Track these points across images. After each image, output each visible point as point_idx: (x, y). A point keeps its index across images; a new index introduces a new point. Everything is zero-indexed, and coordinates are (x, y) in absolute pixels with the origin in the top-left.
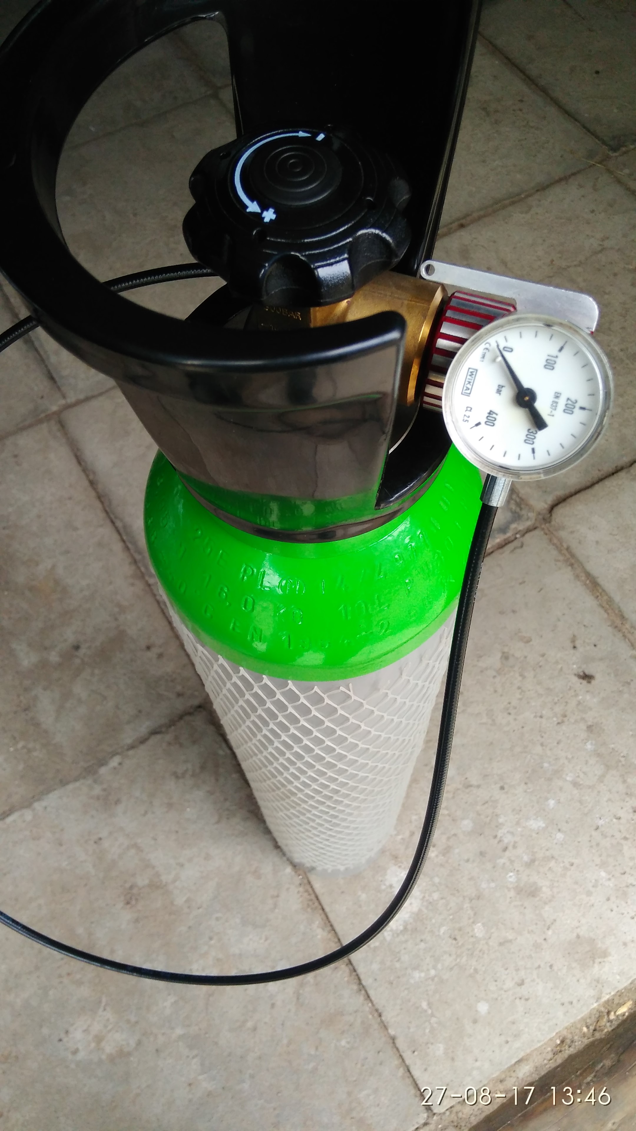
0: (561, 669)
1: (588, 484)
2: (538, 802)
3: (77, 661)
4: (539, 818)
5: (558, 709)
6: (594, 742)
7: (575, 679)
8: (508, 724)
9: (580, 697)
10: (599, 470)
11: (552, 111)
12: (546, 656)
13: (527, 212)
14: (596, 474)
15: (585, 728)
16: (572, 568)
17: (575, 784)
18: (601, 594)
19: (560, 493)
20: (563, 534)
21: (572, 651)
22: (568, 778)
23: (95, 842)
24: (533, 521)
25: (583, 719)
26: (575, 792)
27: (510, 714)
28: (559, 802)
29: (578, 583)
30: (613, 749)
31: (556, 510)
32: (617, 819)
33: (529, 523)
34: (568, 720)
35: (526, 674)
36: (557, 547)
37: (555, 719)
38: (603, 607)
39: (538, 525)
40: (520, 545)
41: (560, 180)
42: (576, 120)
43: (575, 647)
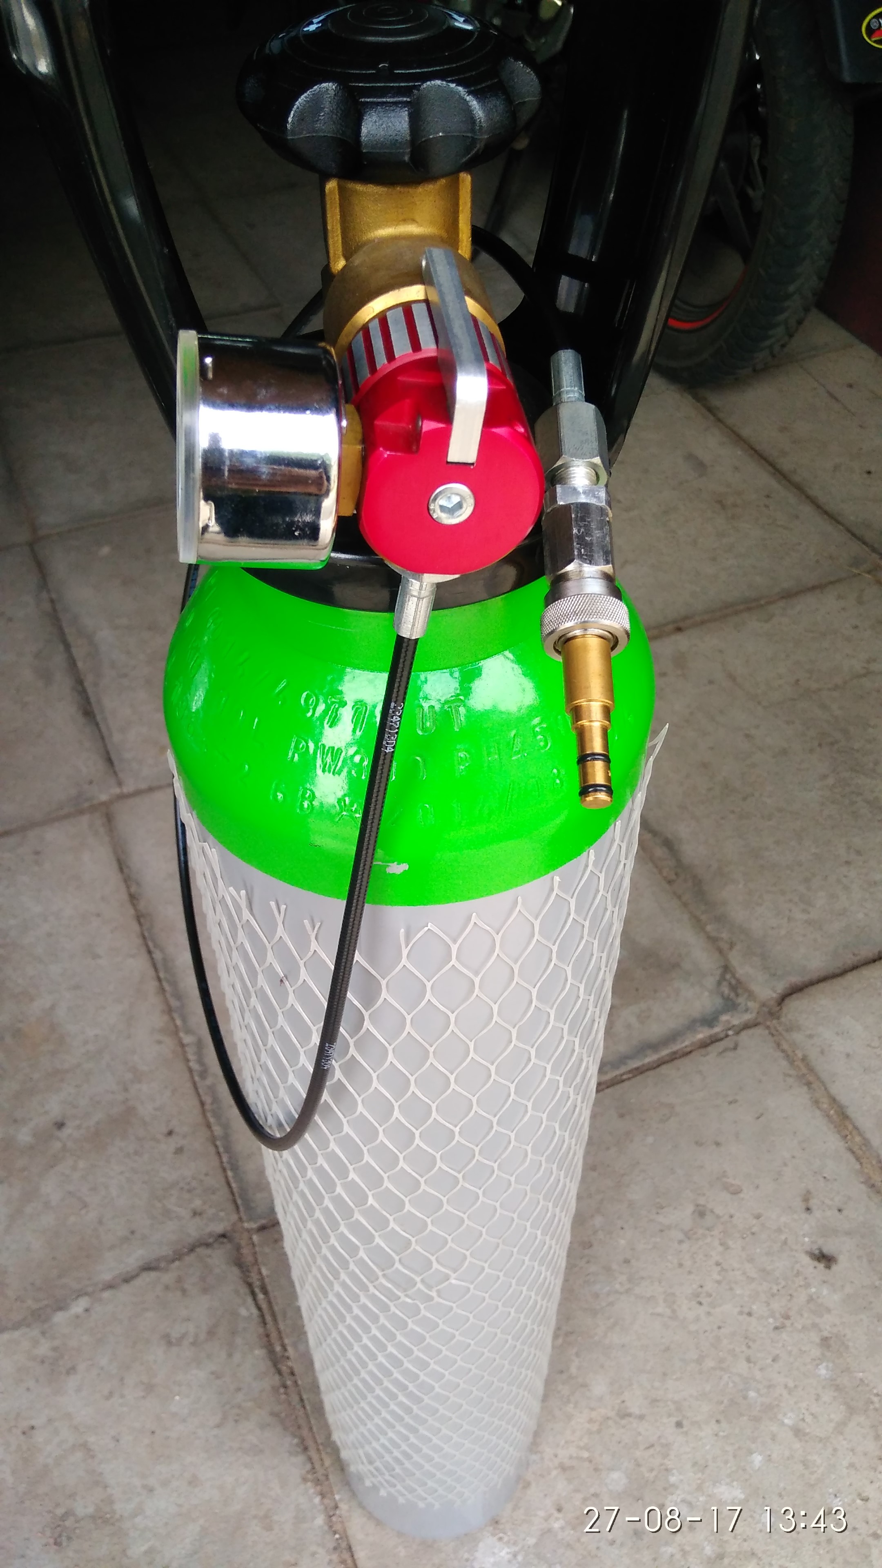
0: (785, 1242)
1: (838, 971)
2: (735, 1456)
3: (58, 1145)
4: (735, 1483)
5: (776, 1305)
6: (831, 1365)
7: (806, 1260)
8: (697, 1319)
9: (813, 1290)
10: (854, 955)
11: (807, 509)
12: (762, 1218)
13: (767, 621)
14: (849, 960)
15: (818, 1340)
16: (809, 1088)
17: (798, 1432)
18: (851, 1133)
19: (796, 979)
20: (797, 1037)
21: (804, 1215)
22: (786, 1421)
23: (24, 1433)
24: (754, 1015)
25: (815, 1326)
26: (797, 1445)
27: (700, 1303)
28: (769, 1459)
29: (818, 1113)
30: (861, 1380)
31: (787, 1001)
32: (862, 1500)
33: (747, 1017)
34: (792, 1324)
35: (730, 1243)
36: (788, 1056)
37: (771, 1320)
38: (853, 1152)
39: (760, 1020)
40: (732, 1045)
41: (813, 588)
42: (838, 522)
43: (808, 1209)
